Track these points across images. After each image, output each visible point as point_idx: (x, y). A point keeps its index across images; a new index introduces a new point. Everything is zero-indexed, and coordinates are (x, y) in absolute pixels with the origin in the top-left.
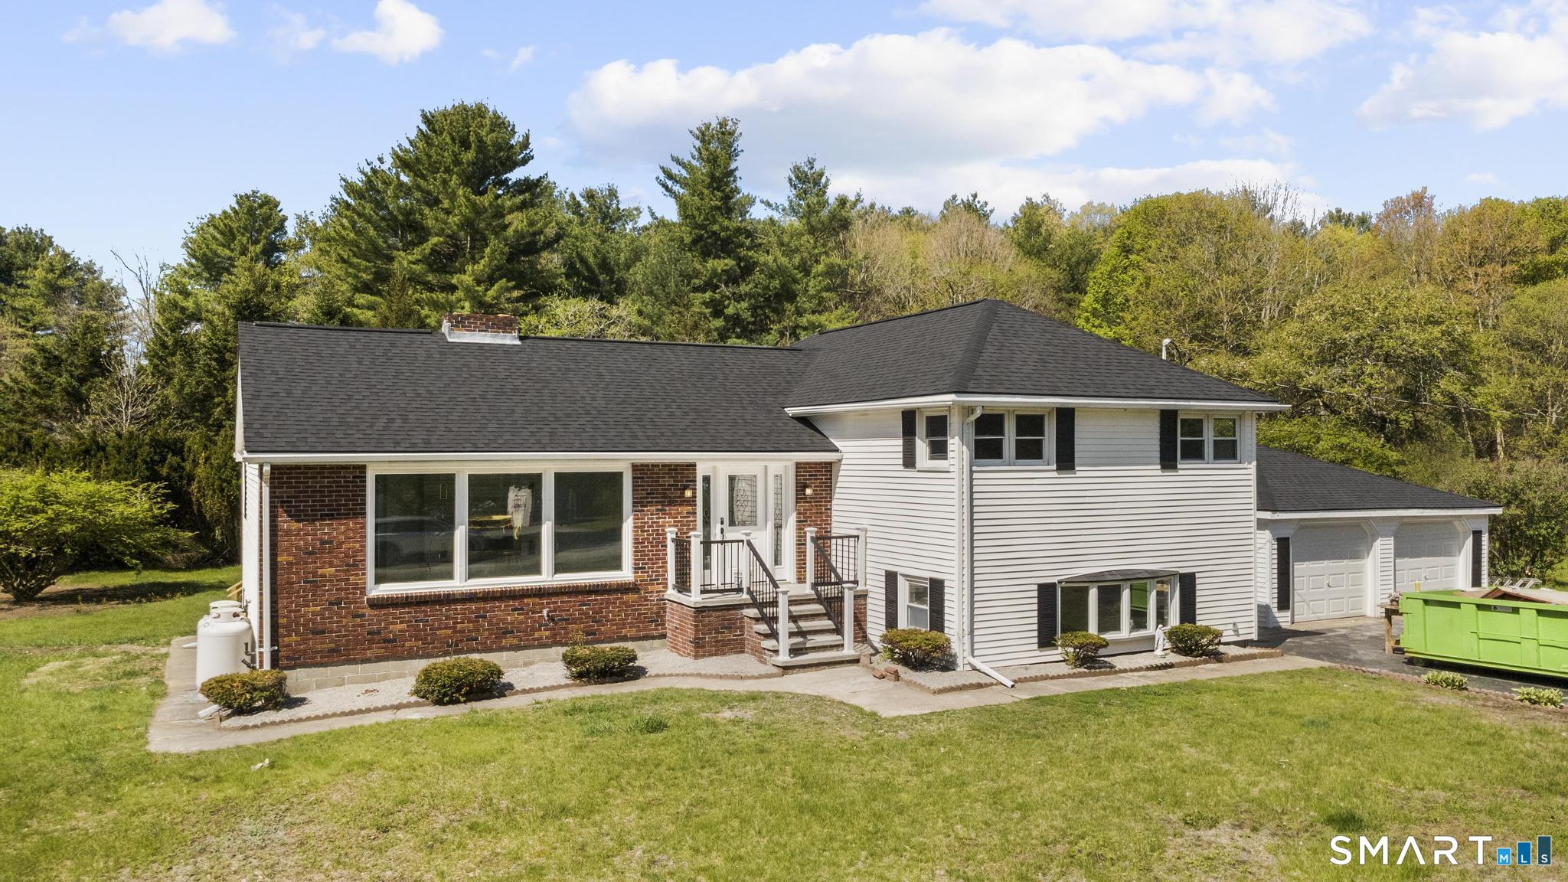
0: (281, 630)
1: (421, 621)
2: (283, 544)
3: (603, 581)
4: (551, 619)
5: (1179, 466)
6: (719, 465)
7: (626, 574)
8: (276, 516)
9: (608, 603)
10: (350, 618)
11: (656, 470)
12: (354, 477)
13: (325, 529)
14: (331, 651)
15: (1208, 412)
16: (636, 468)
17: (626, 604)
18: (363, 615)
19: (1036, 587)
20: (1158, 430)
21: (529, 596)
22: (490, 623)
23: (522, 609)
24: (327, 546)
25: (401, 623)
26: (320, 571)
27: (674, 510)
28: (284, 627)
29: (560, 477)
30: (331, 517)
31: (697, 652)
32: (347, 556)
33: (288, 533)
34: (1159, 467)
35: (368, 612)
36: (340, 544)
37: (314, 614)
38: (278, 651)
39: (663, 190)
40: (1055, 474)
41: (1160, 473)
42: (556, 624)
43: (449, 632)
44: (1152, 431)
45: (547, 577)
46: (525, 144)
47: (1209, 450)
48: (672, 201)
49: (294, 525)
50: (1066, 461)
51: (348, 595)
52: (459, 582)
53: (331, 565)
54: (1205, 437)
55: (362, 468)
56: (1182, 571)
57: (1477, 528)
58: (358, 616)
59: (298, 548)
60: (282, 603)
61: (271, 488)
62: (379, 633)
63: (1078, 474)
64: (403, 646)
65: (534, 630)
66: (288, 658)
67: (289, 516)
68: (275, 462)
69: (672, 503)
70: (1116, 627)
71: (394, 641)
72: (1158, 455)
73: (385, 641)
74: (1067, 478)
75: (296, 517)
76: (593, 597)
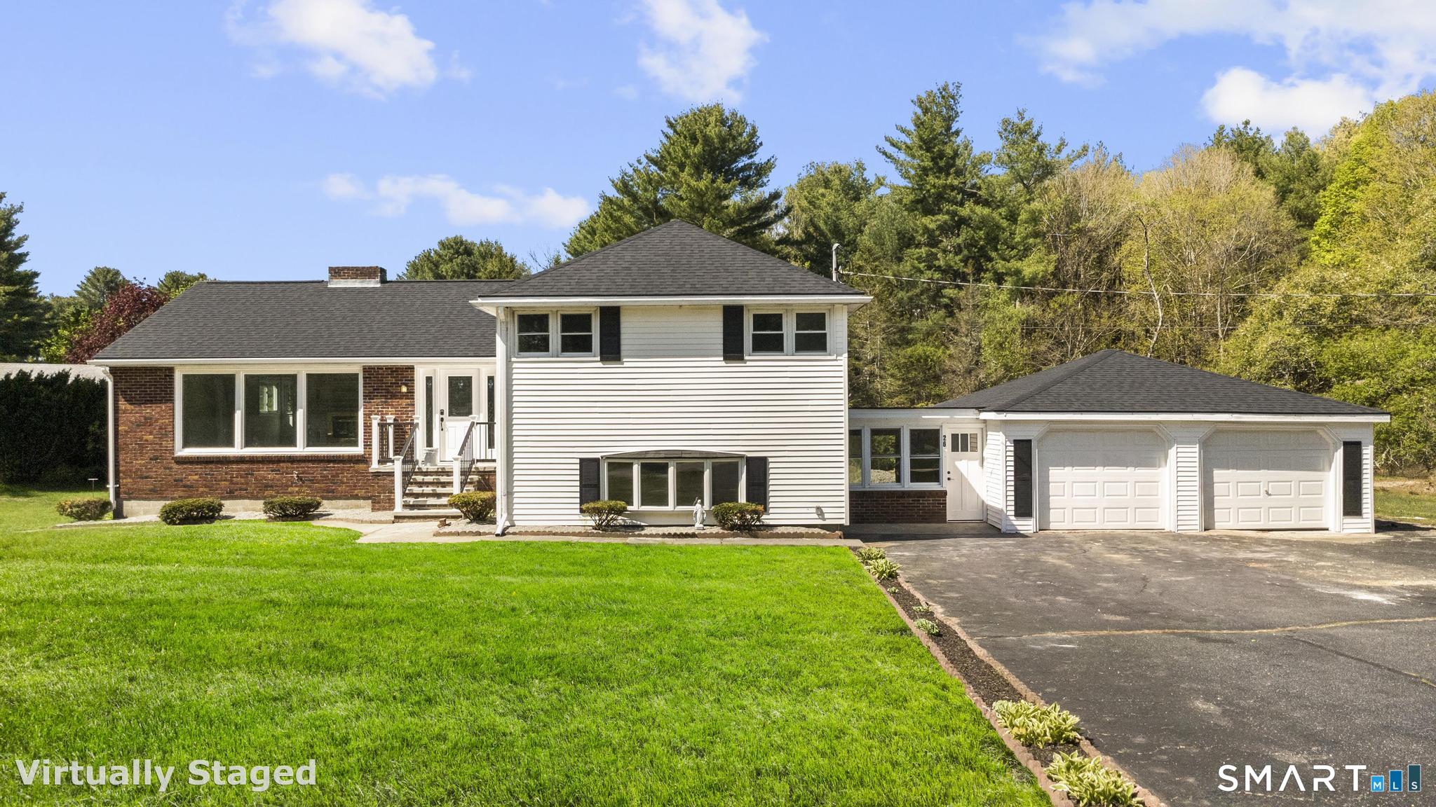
0: (121, 475)
1: (209, 474)
2: (122, 419)
3: (341, 453)
4: (300, 479)
5: (746, 358)
6: (438, 368)
7: (359, 450)
8: (118, 401)
9: (343, 469)
10: (162, 470)
11: (380, 371)
12: (166, 376)
13: (149, 410)
14: (151, 490)
15: (787, 306)
16: (368, 370)
17: (357, 472)
18: (171, 468)
19: (578, 461)
20: (721, 324)
21: (284, 462)
22: (256, 479)
23: (279, 470)
24: (148, 422)
25: (196, 475)
26: (145, 437)
27: (395, 402)
28: (124, 473)
29: (309, 376)
30: (151, 402)
31: (373, 506)
32: (161, 428)
33: (125, 412)
34: (722, 359)
35: (175, 466)
36: (157, 420)
37: (141, 465)
38: (119, 487)
39: (884, 157)
40: (600, 364)
41: (723, 364)
42: (303, 483)
43: (227, 483)
44: (715, 326)
45: (300, 448)
46: (753, 134)
47: (789, 342)
48: (893, 166)
49: (129, 407)
50: (611, 352)
51: (162, 455)
52: (238, 449)
53: (151, 433)
54: (784, 331)
55: (170, 371)
56: (749, 455)
57: (1352, 436)
58: (168, 468)
59: (131, 422)
60: (121, 457)
61: (114, 382)
62: (181, 481)
63: (626, 365)
64: (197, 491)
65: (288, 486)
66: (125, 493)
67: (126, 401)
68: (114, 365)
69: (394, 396)
70: (663, 501)
71: (192, 487)
72: (721, 347)
73: (185, 486)
74: (612, 368)
75: (130, 401)
76: (332, 465)
